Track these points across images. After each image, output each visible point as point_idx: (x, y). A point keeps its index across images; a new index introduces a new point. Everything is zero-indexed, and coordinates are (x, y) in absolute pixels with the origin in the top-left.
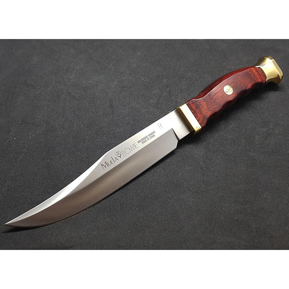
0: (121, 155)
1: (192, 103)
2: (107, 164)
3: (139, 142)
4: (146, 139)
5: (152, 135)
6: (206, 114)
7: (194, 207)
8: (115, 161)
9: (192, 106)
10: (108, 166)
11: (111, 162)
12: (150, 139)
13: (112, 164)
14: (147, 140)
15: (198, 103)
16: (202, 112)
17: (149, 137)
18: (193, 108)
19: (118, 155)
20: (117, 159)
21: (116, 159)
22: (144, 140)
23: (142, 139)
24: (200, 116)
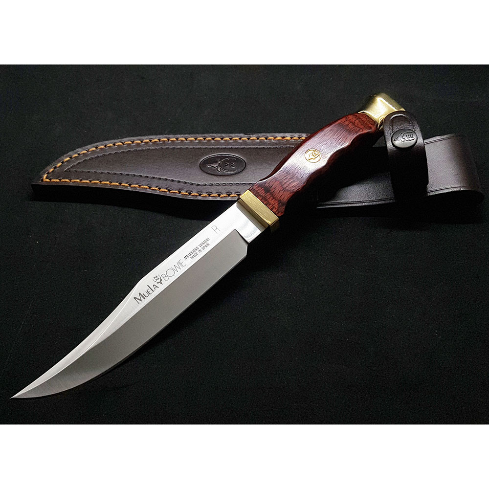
0: (161, 280)
1: (258, 187)
2: (142, 296)
3: (186, 258)
4: (197, 251)
5: (205, 244)
6: (282, 197)
8: (154, 290)
9: (258, 191)
10: (144, 299)
11: (148, 292)
12: (202, 250)
13: (150, 294)
14: (198, 253)
15: (267, 185)
16: (275, 197)
17: (200, 248)
18: (260, 193)
19: (158, 281)
20: (157, 287)
21: (155, 287)
22: (193, 254)
23: (191, 253)
24: (272, 202)
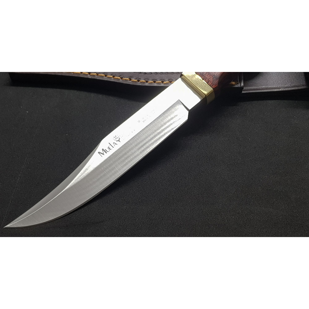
7: (229, 179)
13: (110, 149)
